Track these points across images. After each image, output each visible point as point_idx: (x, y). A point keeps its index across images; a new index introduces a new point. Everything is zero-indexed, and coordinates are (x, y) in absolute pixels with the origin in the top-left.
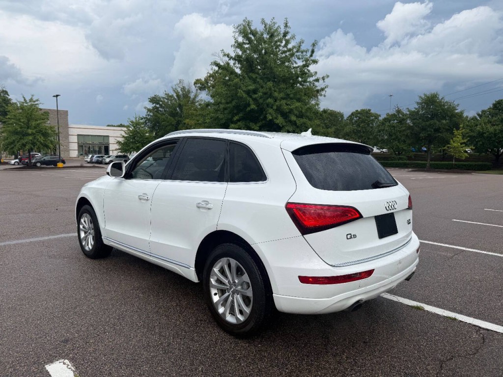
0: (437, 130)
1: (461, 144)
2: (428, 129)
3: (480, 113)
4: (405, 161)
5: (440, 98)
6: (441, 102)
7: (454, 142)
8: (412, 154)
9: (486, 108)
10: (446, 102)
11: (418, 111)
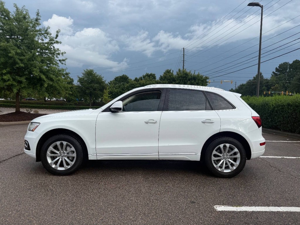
0: (95, 90)
1: (109, 97)
2: (91, 89)
3: (110, 82)
4: (73, 106)
5: (95, 72)
6: (95, 74)
7: (105, 96)
8: (77, 102)
9: (112, 80)
10: (98, 75)
11: (84, 78)
